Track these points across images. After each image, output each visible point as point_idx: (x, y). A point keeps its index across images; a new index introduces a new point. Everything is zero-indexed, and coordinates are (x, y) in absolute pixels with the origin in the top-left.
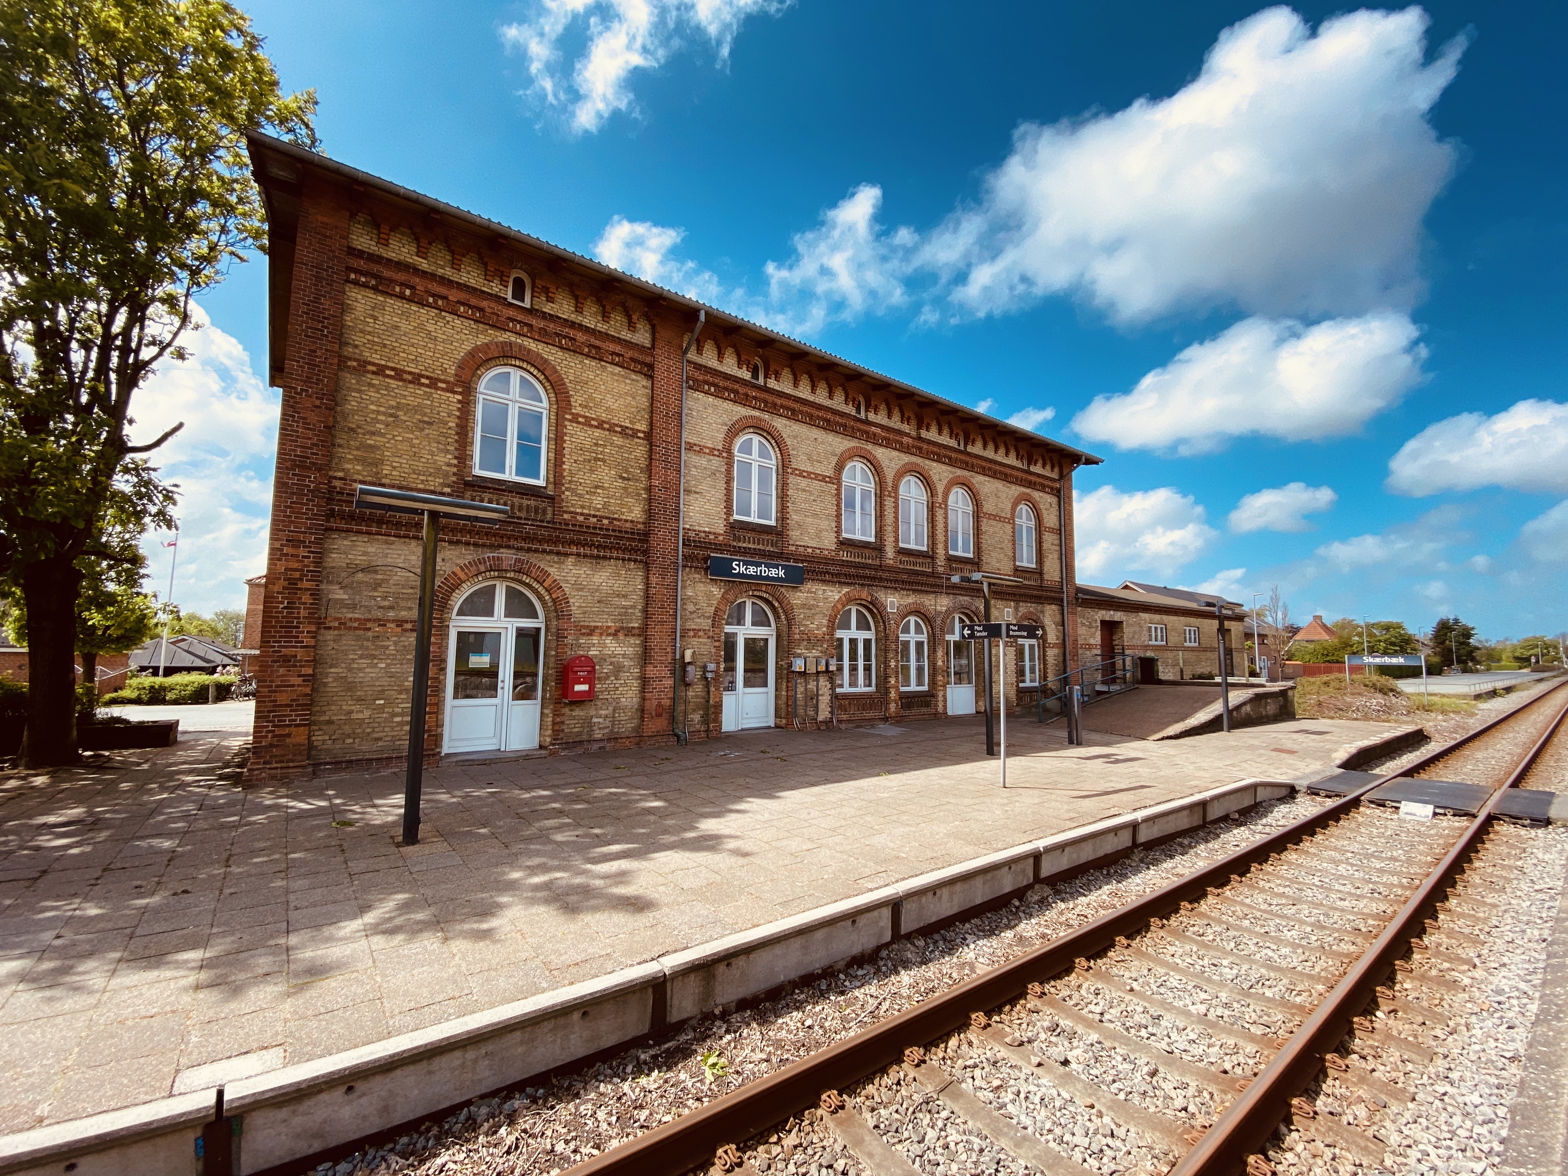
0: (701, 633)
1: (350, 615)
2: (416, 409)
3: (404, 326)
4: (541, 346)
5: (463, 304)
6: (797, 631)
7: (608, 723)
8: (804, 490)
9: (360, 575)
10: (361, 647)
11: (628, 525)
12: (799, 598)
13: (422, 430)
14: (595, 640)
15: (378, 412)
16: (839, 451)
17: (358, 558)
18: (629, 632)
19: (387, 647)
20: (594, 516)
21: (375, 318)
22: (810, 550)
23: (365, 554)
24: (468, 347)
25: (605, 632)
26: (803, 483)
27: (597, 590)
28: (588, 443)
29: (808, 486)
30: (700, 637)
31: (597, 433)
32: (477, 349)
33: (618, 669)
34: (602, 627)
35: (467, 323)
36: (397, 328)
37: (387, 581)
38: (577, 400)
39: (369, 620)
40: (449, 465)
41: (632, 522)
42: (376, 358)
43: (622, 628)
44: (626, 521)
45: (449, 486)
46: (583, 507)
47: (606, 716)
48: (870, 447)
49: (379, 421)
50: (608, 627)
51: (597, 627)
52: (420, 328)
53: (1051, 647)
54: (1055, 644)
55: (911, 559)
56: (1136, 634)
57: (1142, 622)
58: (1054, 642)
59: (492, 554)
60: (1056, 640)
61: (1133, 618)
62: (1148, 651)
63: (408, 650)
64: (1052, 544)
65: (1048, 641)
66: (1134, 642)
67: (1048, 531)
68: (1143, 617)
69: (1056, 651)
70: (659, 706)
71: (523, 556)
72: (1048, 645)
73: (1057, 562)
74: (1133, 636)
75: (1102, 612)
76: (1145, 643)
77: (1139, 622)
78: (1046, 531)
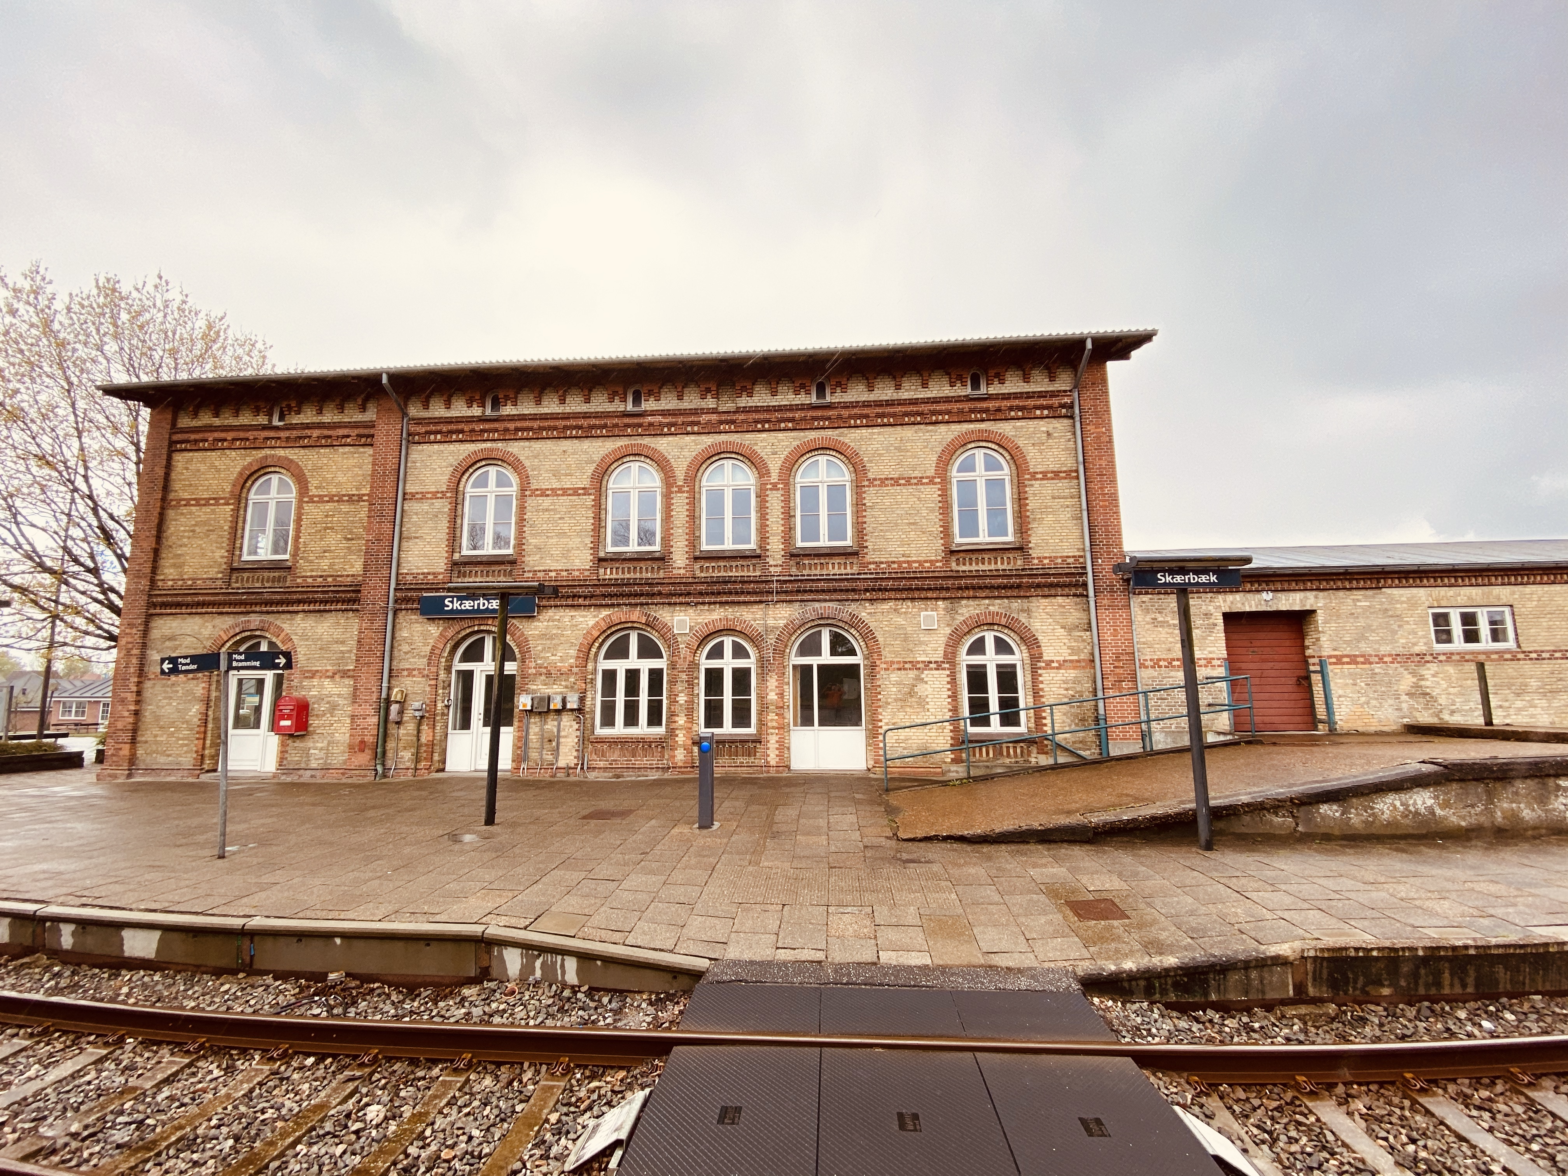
0: (415, 673)
2: (205, 523)
3: (203, 468)
4: (288, 451)
5: (238, 440)
6: (533, 665)
7: (322, 754)
8: (547, 510)
9: (168, 643)
11: (349, 579)
12: (536, 628)
13: (208, 536)
14: (315, 682)
15: (185, 531)
16: (597, 458)
17: (167, 632)
18: (345, 674)
19: (177, 692)
20: (321, 576)
21: (187, 469)
22: (553, 574)
23: (170, 628)
24: (238, 469)
25: (325, 675)
26: (546, 502)
27: (318, 639)
28: (319, 518)
29: (553, 504)
30: (414, 676)
31: (328, 506)
32: (245, 468)
33: (333, 707)
34: (321, 671)
35: (238, 452)
36: (199, 471)
37: (181, 645)
38: (313, 483)
40: (222, 557)
41: (353, 576)
42: (186, 495)
43: (339, 671)
44: (348, 576)
45: (220, 573)
46: (312, 571)
47: (321, 749)
48: (646, 441)
49: (183, 537)
50: (327, 671)
51: (317, 671)
52: (212, 466)
53: (1054, 668)
54: (1064, 661)
55: (722, 564)
56: (1373, 631)
57: (1398, 606)
58: (1062, 658)
59: (243, 618)
60: (1070, 655)
61: (1358, 600)
62: (1428, 665)
63: (190, 692)
64: (1053, 498)
65: (1045, 658)
66: (1364, 648)
67: (1041, 479)
68: (1401, 596)
69: (1072, 674)
70: (362, 742)
71: (265, 618)
72: (1043, 665)
73: (1071, 524)
74: (1361, 638)
75: (1230, 597)
76: (1417, 649)
77: (1385, 606)
78: (1037, 479)
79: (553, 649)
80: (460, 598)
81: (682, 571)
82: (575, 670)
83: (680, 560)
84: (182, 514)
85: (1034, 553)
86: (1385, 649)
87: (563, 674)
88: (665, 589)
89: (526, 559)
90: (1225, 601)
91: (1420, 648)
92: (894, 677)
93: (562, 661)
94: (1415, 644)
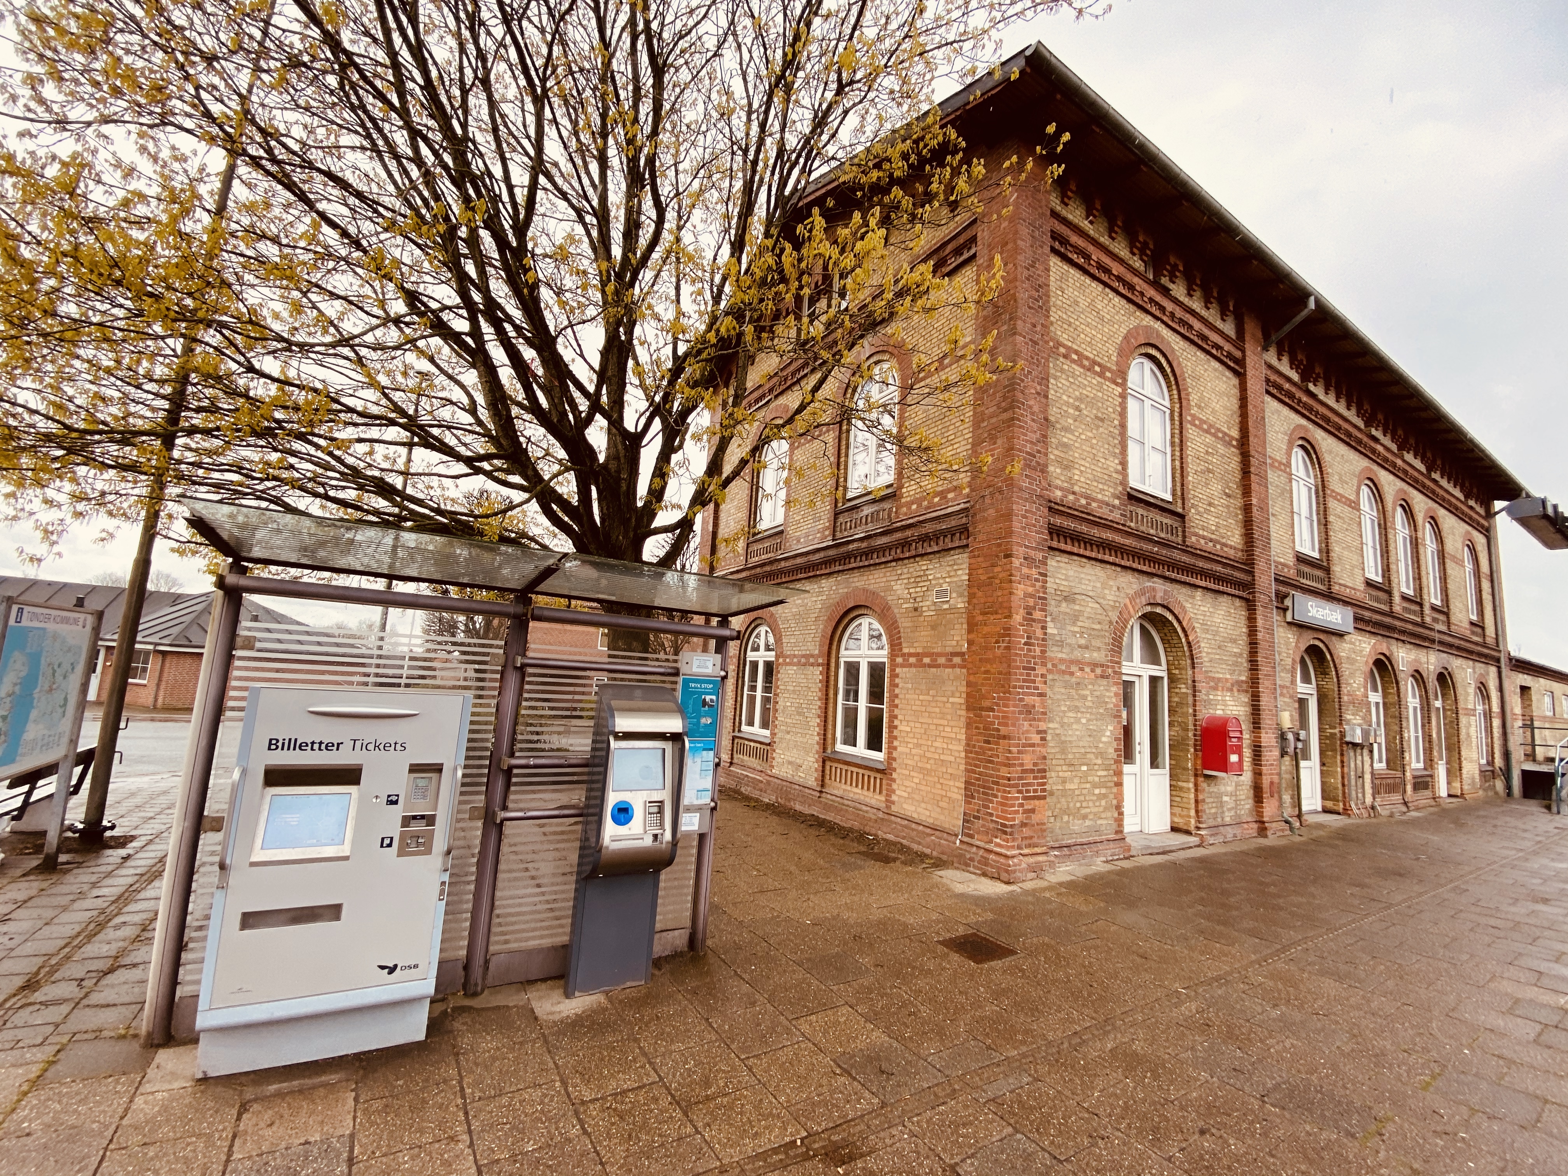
0: (1285, 691)
1: (1060, 655)
4: (1170, 333)
6: (1345, 691)
7: (1232, 800)
8: (1340, 517)
10: (1070, 698)
11: (1234, 552)
12: (1344, 651)
13: (1098, 427)
14: (1219, 696)
15: (1067, 404)
16: (1357, 473)
17: (1062, 583)
18: (1241, 687)
19: (1084, 698)
20: (1212, 540)
21: (1063, 290)
22: (1348, 591)
24: (1124, 331)
25: (1225, 686)
27: (1217, 632)
28: (1202, 450)
29: (1341, 511)
32: (1129, 334)
34: (1222, 680)
35: (1122, 302)
36: (1076, 303)
37: (1083, 613)
38: (1192, 399)
39: (1072, 662)
41: (1233, 549)
42: (1064, 338)
43: (1235, 681)
44: (1230, 546)
45: (1118, 498)
46: (1203, 529)
47: (1230, 792)
49: (1070, 415)
50: (1227, 680)
51: (1219, 680)
54: (1497, 713)
56: (1541, 701)
59: (1149, 583)
60: (1498, 708)
61: (1536, 683)
63: (1100, 701)
65: (1493, 710)
67: (1484, 578)
69: (1498, 722)
70: (1272, 783)
71: (1168, 586)
72: (1493, 715)
73: (1492, 614)
77: (1542, 689)
79: (1353, 675)
84: (1062, 371)
85: (1486, 632)
87: (1361, 704)
89: (1335, 568)
92: (1464, 721)
93: (1358, 689)
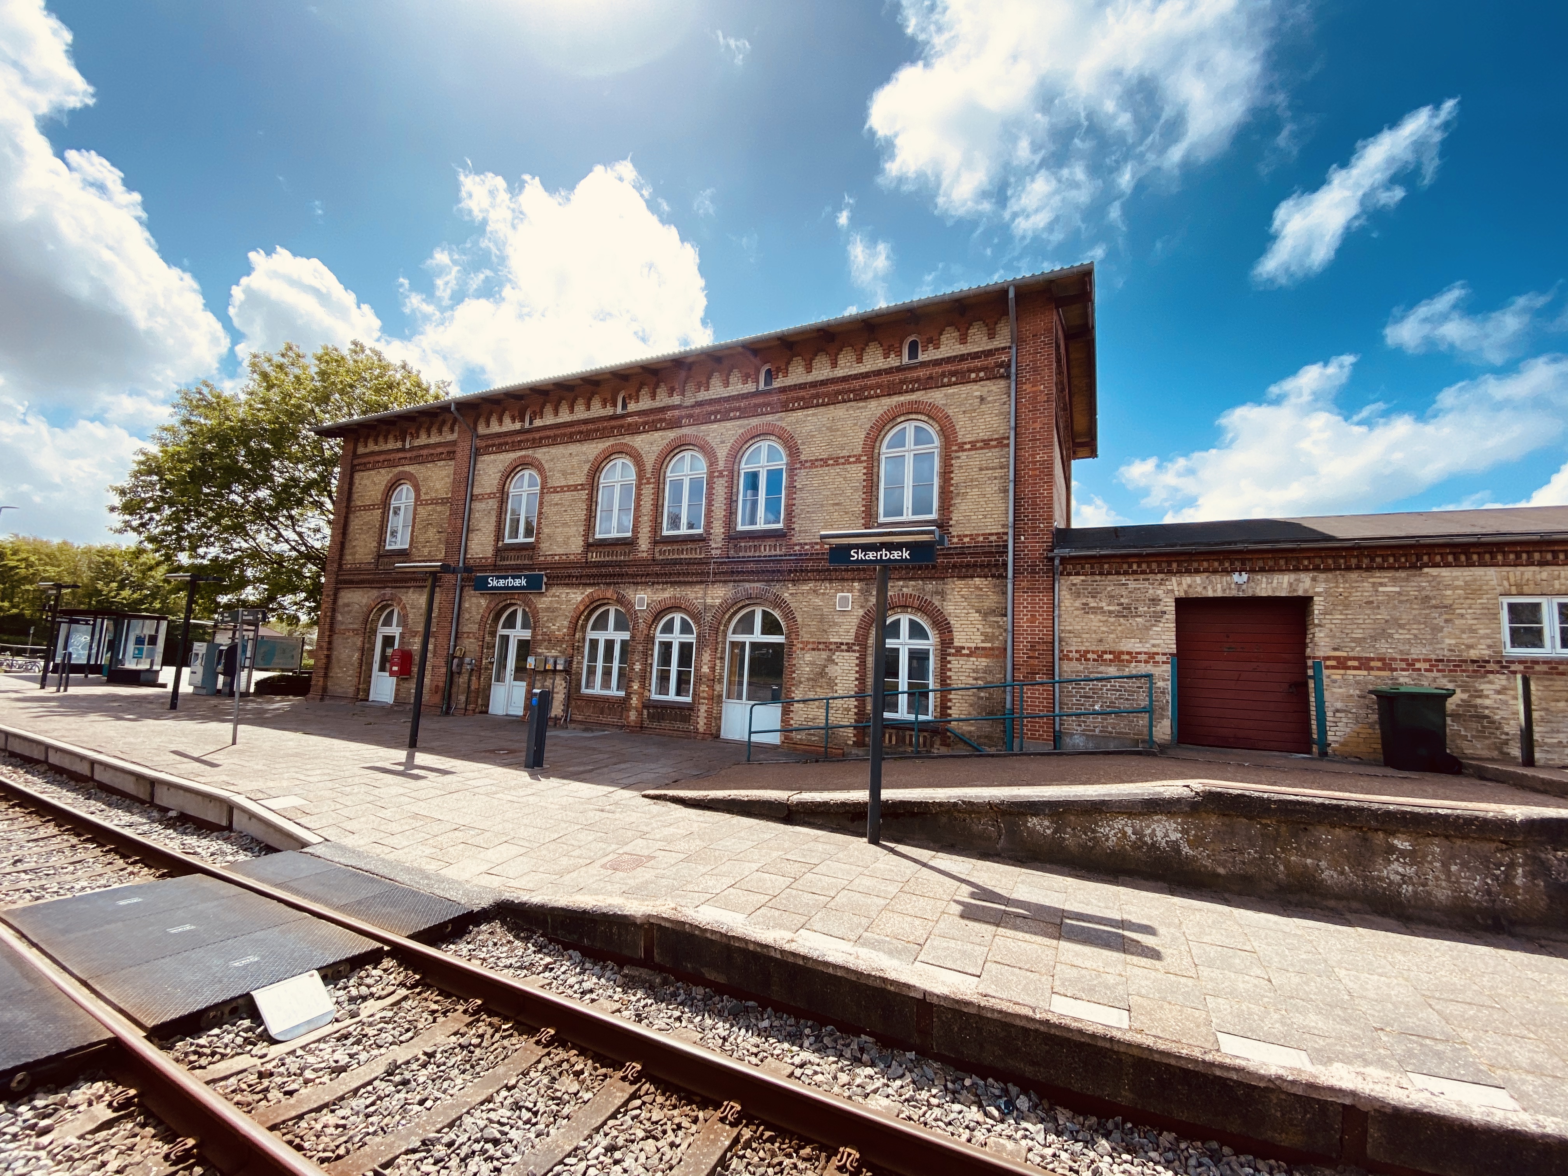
0: (472, 635)
2: (368, 523)
3: (368, 482)
4: (411, 467)
5: (386, 461)
6: (539, 632)
8: (557, 504)
9: (345, 608)
10: (344, 643)
12: (543, 603)
13: (368, 533)
14: (417, 639)
16: (591, 458)
17: (346, 600)
21: (360, 484)
22: (557, 558)
23: (348, 598)
24: (386, 482)
26: (557, 498)
27: (421, 608)
28: (425, 516)
29: (561, 499)
30: (471, 638)
31: (430, 508)
32: (389, 482)
34: (420, 632)
35: (386, 470)
36: (366, 485)
37: (352, 610)
38: (423, 490)
39: (346, 630)
40: (376, 547)
48: (627, 439)
49: (356, 533)
51: (418, 632)
52: (373, 481)
53: (964, 655)
54: (977, 648)
55: (676, 547)
56: (1401, 626)
57: (1449, 592)
58: (974, 645)
59: (384, 591)
60: (983, 641)
61: (1381, 584)
62: (1491, 676)
63: (354, 644)
64: (981, 469)
65: (956, 644)
66: (1384, 648)
67: (969, 450)
68: (1457, 578)
69: (983, 662)
70: (437, 686)
71: (394, 590)
72: (953, 651)
73: (997, 498)
74: (1382, 634)
75: (1187, 580)
76: (1473, 654)
77: (1424, 593)
78: (965, 450)
79: (553, 620)
80: (498, 578)
81: (645, 555)
82: (567, 638)
83: (644, 544)
84: (356, 517)
85: (954, 531)
86: (1416, 652)
87: (560, 641)
88: (631, 571)
89: (542, 545)
90: (1179, 584)
91: (1481, 651)
92: (808, 657)
93: (559, 630)
94: (1470, 647)
